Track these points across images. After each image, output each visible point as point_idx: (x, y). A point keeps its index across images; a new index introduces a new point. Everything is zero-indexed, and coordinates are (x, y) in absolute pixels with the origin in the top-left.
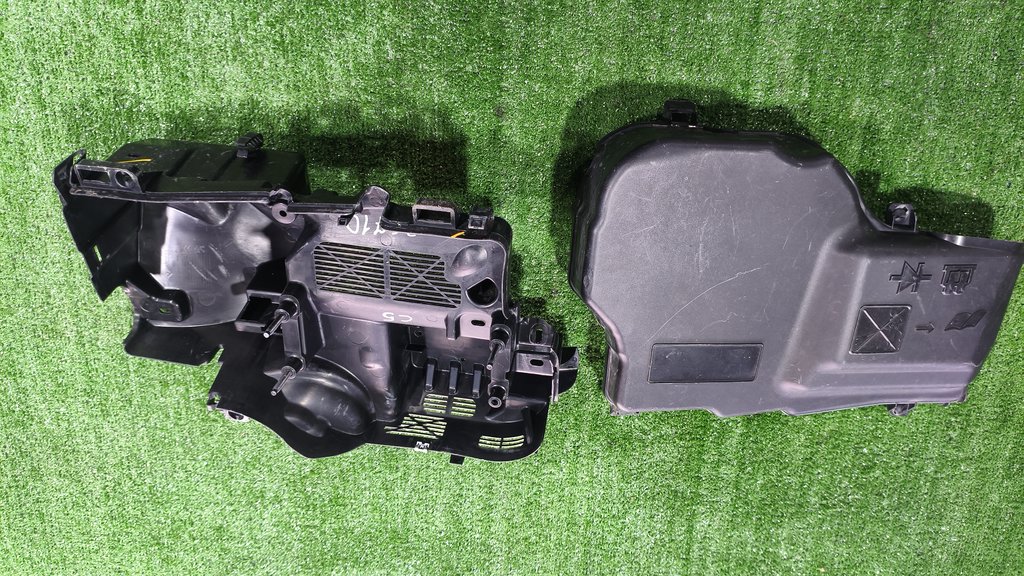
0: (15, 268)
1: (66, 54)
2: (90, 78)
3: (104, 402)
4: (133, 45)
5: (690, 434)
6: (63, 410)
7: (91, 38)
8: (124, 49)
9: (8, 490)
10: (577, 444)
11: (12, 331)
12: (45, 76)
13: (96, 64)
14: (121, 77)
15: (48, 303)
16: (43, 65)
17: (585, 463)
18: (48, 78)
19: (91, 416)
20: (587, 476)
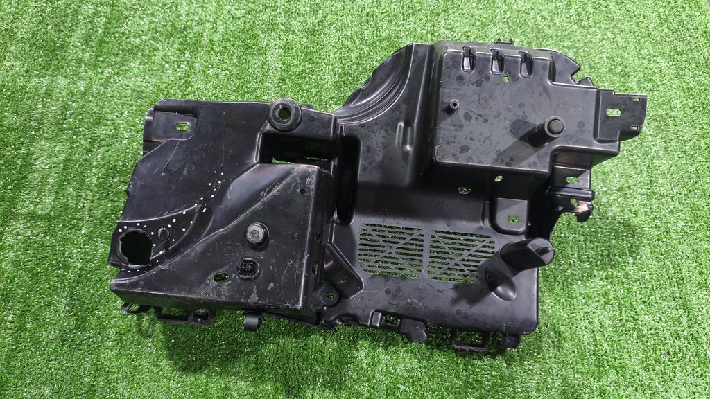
0: (696, 170)
1: (669, 353)
2: (645, 331)
3: (613, 67)
4: (608, 362)
5: (115, 37)
6: (646, 62)
7: (646, 369)
8: (615, 358)
9: (684, 5)
10: (214, 30)
11: (693, 121)
12: (685, 333)
13: (640, 344)
14: (616, 332)
15: (666, 142)
16: (689, 343)
17: (208, 17)
18: (683, 331)
19: (622, 57)
20: (207, 8)
